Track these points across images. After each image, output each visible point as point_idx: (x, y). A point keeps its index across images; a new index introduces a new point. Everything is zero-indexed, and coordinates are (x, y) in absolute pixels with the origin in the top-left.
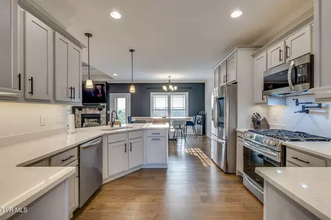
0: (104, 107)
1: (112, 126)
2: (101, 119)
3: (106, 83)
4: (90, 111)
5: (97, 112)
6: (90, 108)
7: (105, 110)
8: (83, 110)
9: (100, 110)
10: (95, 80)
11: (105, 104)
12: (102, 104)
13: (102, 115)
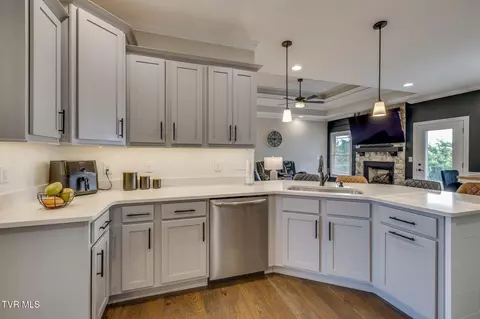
0: (400, 149)
1: (323, 184)
2: (396, 172)
3: (407, 104)
4: (375, 157)
5: (389, 159)
6: (376, 152)
7: (402, 155)
8: (367, 155)
9: (395, 154)
10: (391, 102)
11: (404, 145)
12: (396, 145)
13: (396, 166)
